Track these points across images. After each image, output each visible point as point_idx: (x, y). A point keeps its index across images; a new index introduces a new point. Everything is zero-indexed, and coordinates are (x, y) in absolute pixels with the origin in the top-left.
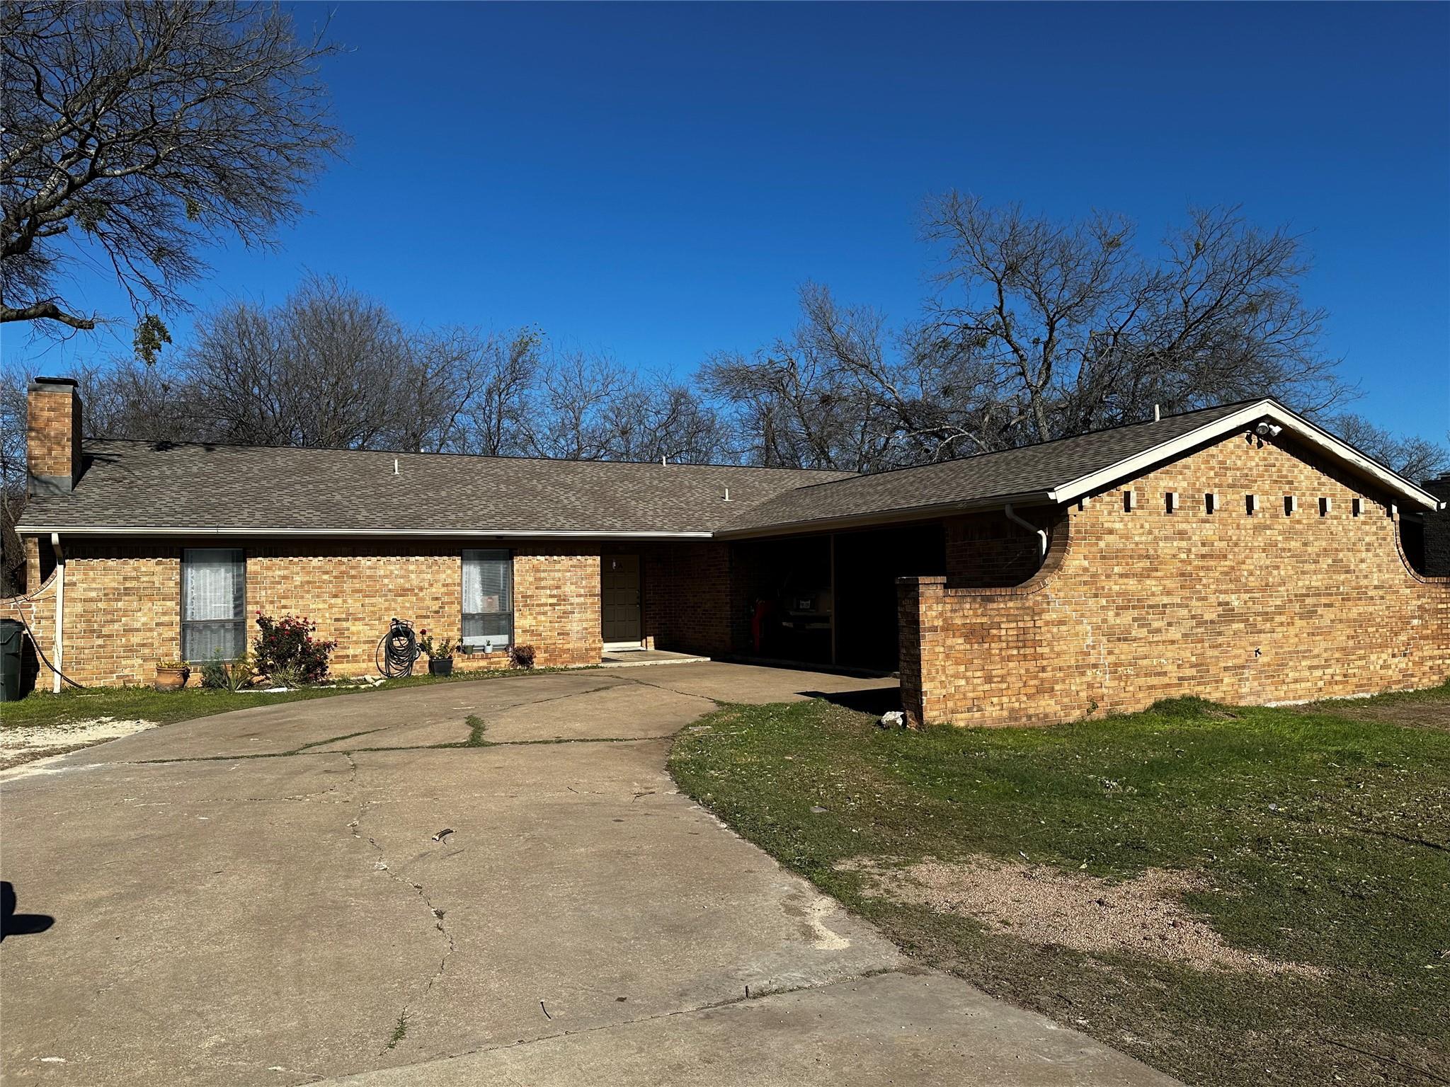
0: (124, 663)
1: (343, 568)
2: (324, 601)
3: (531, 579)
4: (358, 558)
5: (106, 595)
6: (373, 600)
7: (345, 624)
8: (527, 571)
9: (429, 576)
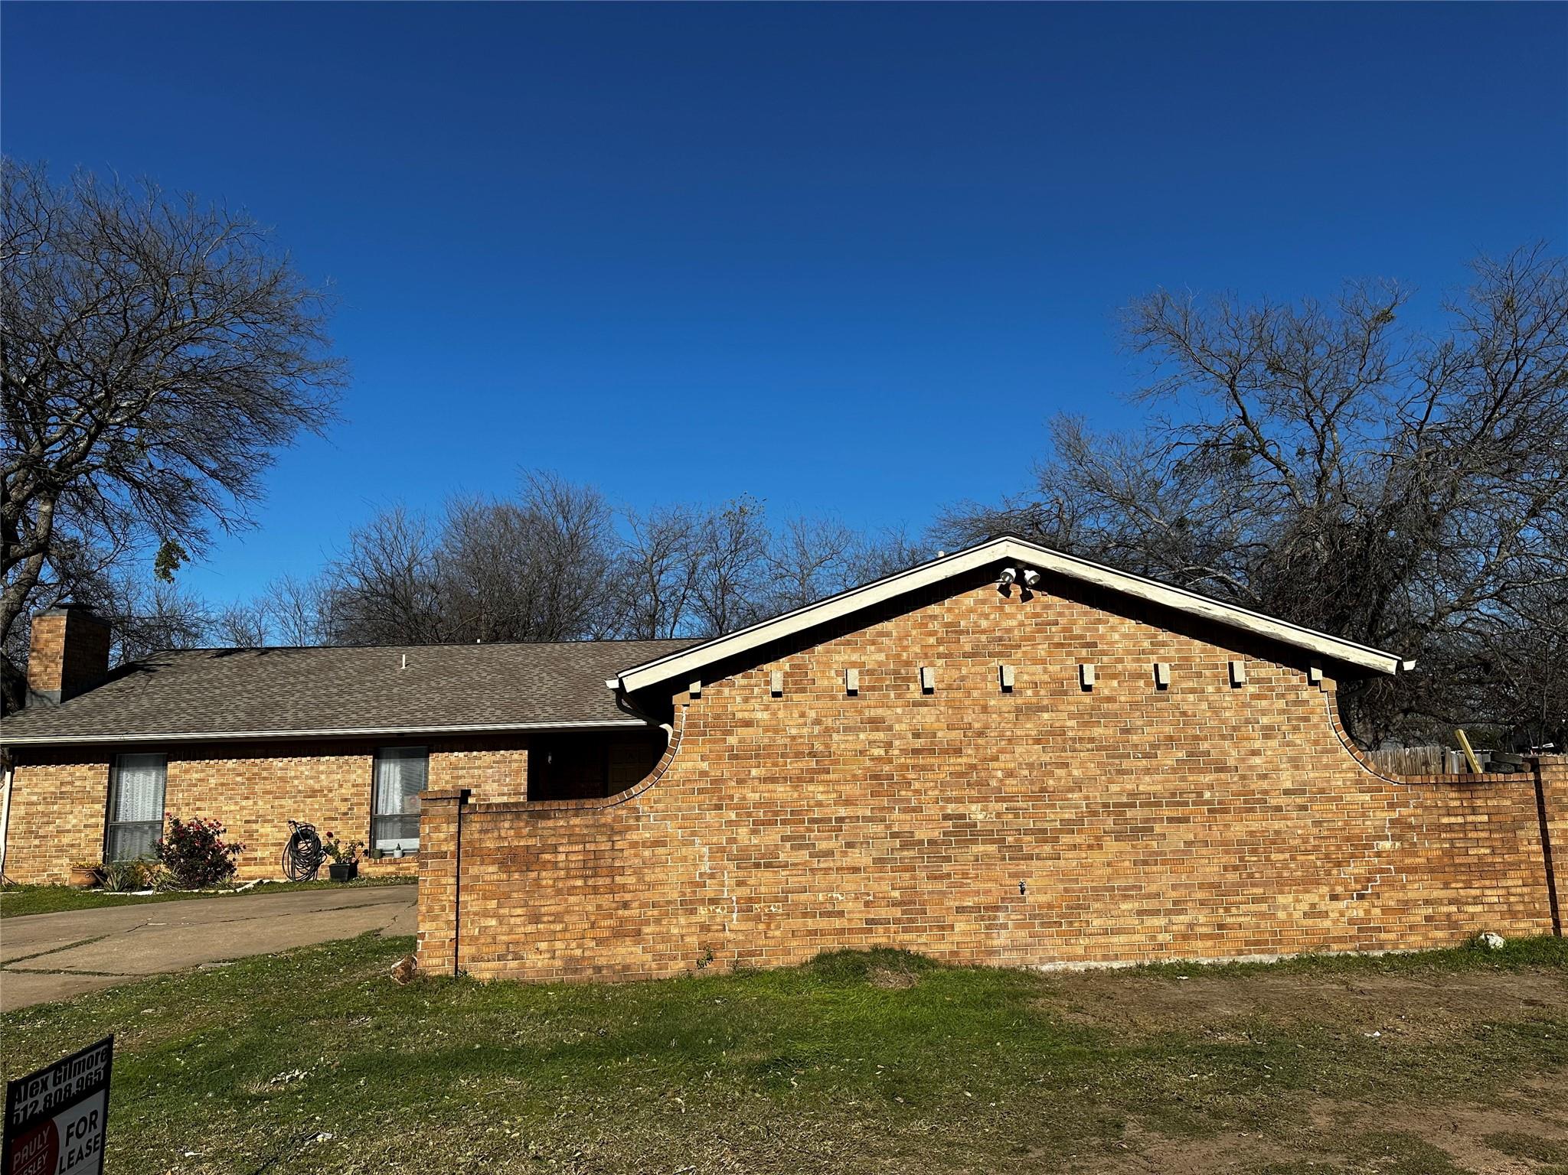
0: (54, 862)
1: (256, 770)
2: (236, 803)
3: (448, 778)
4: (271, 759)
5: (45, 798)
6: (283, 802)
7: (254, 826)
8: (443, 769)
9: (339, 776)
